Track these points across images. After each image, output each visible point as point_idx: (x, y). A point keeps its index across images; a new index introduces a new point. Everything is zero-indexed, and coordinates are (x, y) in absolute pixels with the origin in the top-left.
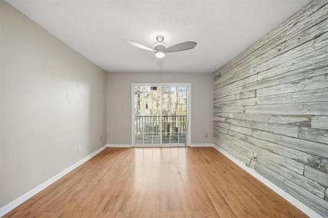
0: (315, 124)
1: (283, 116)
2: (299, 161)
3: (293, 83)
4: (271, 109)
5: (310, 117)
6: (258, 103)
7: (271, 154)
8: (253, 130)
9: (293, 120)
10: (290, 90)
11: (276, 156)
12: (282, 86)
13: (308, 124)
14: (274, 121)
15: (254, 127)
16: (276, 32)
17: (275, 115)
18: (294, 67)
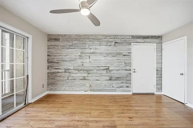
0: (110, 69)
1: (101, 67)
2: (107, 80)
3: (105, 56)
4: (97, 64)
5: (109, 67)
6: (91, 61)
7: (98, 81)
8: (88, 74)
9: (105, 68)
10: (103, 58)
11: (100, 81)
12: (101, 56)
13: (108, 69)
14: (98, 69)
15: (89, 72)
16: (99, 36)
17: (99, 67)
18: (105, 51)
